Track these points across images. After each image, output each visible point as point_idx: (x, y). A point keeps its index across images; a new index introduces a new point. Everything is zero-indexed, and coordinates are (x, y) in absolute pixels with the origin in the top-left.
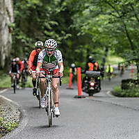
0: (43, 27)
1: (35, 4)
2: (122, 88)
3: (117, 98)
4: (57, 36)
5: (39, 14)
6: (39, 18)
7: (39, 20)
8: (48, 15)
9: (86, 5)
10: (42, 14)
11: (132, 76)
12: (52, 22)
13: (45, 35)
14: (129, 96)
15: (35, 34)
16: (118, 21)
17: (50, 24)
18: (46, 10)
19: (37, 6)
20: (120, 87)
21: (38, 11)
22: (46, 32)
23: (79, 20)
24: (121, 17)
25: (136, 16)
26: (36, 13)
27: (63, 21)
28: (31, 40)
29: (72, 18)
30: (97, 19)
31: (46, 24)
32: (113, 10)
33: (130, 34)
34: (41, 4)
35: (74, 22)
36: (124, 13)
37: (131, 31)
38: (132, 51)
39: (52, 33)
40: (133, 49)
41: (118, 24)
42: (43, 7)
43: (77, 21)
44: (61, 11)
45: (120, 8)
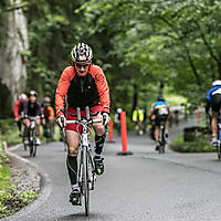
1: (58, 23)
2: (186, 140)
3: (178, 154)
5: (65, 37)
6: (66, 42)
7: (64, 45)
8: (77, 38)
9: (132, 22)
10: (70, 37)
15: (60, 65)
16: (178, 45)
18: (75, 30)
19: (62, 25)
20: (182, 139)
21: (63, 32)
23: (121, 44)
24: (181, 38)
25: (202, 36)
26: (61, 35)
27: (100, 45)
28: (54, 73)
29: (112, 41)
30: (148, 41)
32: (170, 28)
33: (195, 62)
34: (67, 23)
35: (115, 47)
36: (185, 33)
37: (196, 59)
38: (197, 88)
40: (199, 84)
41: (177, 49)
42: (70, 25)
43: (119, 45)
44: (97, 33)
45: (179, 26)
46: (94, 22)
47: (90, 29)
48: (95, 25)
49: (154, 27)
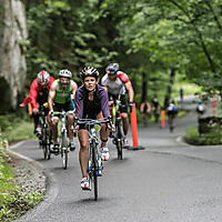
0: (73, 44)
1: (59, 9)
2: (201, 131)
3: (193, 147)
4: (96, 55)
5: (66, 24)
6: (67, 29)
7: (66, 33)
8: (80, 24)
9: (138, 6)
10: (71, 23)
11: (214, 112)
12: (87, 35)
13: (77, 55)
15: (62, 54)
16: (189, 29)
17: (84, 38)
18: (77, 17)
19: (63, 12)
20: (196, 130)
21: (64, 19)
22: (77, 50)
23: (127, 30)
24: (192, 22)
25: (216, 19)
26: (62, 22)
27: (104, 32)
28: (56, 63)
29: (117, 27)
30: (157, 27)
31: (78, 38)
32: (180, 11)
33: (208, 47)
34: (68, 9)
35: (121, 34)
36: (197, 16)
37: (209, 43)
38: (212, 75)
39: (87, 52)
40: (214, 71)
41: (189, 33)
43: (125, 31)
44: (101, 18)
45: (189, 9)
46: (98, 6)
47: (92, 15)
48: (99, 10)
49: (163, 10)
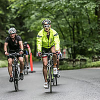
0: (5, 28)
5: (2, 20)
6: (3, 22)
7: (2, 24)
8: (8, 20)
10: (5, 20)
12: (11, 25)
14: (64, 70)
15: (1, 33)
16: (54, 21)
18: (7, 17)
19: (1, 15)
23: (28, 22)
24: (55, 19)
25: (65, 17)
27: (18, 23)
29: (24, 21)
30: (40, 21)
31: (7, 26)
32: (50, 14)
33: (62, 29)
34: (3, 13)
35: (26, 24)
36: (57, 16)
37: (63, 28)
38: (64, 41)
40: (64, 39)
41: (54, 23)
42: (4, 15)
44: (17, 18)
45: (54, 13)
46: (16, 13)
47: (13, 16)
49: (43, 14)
